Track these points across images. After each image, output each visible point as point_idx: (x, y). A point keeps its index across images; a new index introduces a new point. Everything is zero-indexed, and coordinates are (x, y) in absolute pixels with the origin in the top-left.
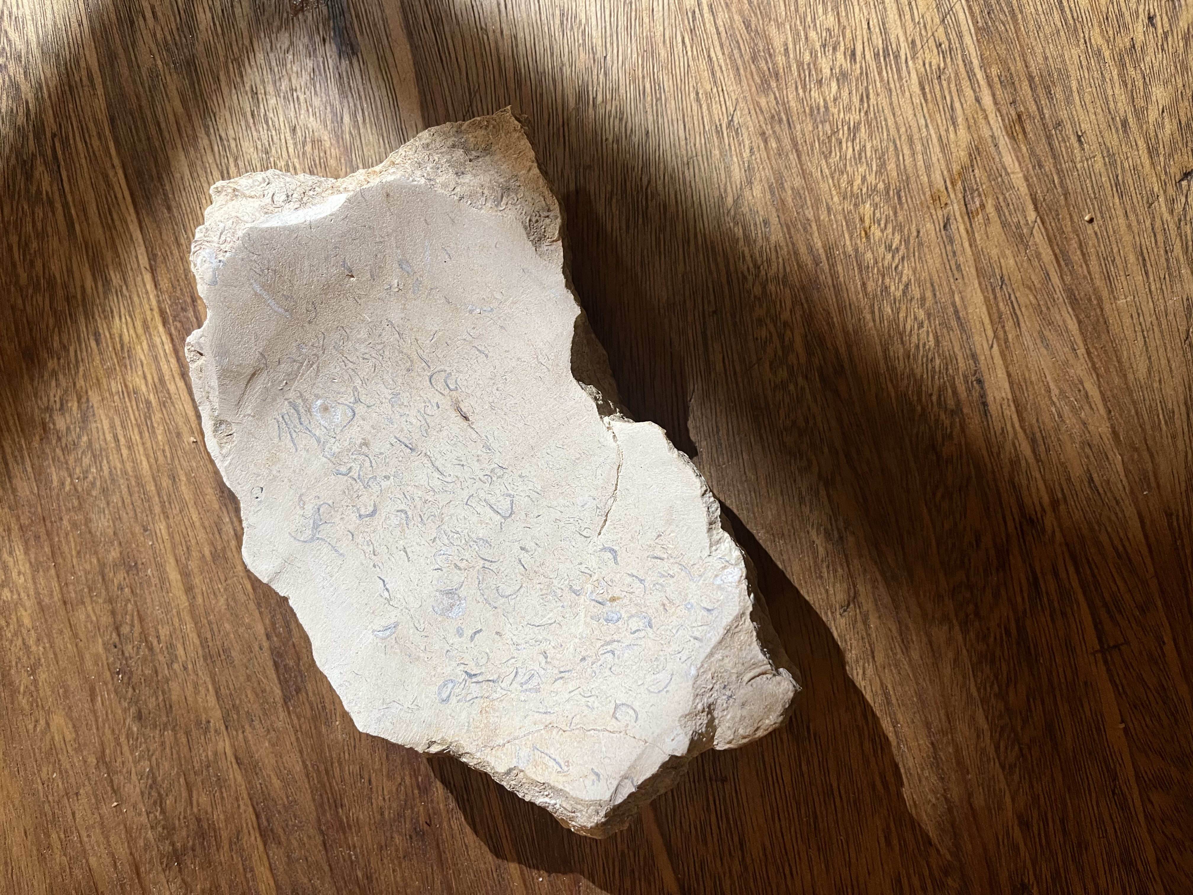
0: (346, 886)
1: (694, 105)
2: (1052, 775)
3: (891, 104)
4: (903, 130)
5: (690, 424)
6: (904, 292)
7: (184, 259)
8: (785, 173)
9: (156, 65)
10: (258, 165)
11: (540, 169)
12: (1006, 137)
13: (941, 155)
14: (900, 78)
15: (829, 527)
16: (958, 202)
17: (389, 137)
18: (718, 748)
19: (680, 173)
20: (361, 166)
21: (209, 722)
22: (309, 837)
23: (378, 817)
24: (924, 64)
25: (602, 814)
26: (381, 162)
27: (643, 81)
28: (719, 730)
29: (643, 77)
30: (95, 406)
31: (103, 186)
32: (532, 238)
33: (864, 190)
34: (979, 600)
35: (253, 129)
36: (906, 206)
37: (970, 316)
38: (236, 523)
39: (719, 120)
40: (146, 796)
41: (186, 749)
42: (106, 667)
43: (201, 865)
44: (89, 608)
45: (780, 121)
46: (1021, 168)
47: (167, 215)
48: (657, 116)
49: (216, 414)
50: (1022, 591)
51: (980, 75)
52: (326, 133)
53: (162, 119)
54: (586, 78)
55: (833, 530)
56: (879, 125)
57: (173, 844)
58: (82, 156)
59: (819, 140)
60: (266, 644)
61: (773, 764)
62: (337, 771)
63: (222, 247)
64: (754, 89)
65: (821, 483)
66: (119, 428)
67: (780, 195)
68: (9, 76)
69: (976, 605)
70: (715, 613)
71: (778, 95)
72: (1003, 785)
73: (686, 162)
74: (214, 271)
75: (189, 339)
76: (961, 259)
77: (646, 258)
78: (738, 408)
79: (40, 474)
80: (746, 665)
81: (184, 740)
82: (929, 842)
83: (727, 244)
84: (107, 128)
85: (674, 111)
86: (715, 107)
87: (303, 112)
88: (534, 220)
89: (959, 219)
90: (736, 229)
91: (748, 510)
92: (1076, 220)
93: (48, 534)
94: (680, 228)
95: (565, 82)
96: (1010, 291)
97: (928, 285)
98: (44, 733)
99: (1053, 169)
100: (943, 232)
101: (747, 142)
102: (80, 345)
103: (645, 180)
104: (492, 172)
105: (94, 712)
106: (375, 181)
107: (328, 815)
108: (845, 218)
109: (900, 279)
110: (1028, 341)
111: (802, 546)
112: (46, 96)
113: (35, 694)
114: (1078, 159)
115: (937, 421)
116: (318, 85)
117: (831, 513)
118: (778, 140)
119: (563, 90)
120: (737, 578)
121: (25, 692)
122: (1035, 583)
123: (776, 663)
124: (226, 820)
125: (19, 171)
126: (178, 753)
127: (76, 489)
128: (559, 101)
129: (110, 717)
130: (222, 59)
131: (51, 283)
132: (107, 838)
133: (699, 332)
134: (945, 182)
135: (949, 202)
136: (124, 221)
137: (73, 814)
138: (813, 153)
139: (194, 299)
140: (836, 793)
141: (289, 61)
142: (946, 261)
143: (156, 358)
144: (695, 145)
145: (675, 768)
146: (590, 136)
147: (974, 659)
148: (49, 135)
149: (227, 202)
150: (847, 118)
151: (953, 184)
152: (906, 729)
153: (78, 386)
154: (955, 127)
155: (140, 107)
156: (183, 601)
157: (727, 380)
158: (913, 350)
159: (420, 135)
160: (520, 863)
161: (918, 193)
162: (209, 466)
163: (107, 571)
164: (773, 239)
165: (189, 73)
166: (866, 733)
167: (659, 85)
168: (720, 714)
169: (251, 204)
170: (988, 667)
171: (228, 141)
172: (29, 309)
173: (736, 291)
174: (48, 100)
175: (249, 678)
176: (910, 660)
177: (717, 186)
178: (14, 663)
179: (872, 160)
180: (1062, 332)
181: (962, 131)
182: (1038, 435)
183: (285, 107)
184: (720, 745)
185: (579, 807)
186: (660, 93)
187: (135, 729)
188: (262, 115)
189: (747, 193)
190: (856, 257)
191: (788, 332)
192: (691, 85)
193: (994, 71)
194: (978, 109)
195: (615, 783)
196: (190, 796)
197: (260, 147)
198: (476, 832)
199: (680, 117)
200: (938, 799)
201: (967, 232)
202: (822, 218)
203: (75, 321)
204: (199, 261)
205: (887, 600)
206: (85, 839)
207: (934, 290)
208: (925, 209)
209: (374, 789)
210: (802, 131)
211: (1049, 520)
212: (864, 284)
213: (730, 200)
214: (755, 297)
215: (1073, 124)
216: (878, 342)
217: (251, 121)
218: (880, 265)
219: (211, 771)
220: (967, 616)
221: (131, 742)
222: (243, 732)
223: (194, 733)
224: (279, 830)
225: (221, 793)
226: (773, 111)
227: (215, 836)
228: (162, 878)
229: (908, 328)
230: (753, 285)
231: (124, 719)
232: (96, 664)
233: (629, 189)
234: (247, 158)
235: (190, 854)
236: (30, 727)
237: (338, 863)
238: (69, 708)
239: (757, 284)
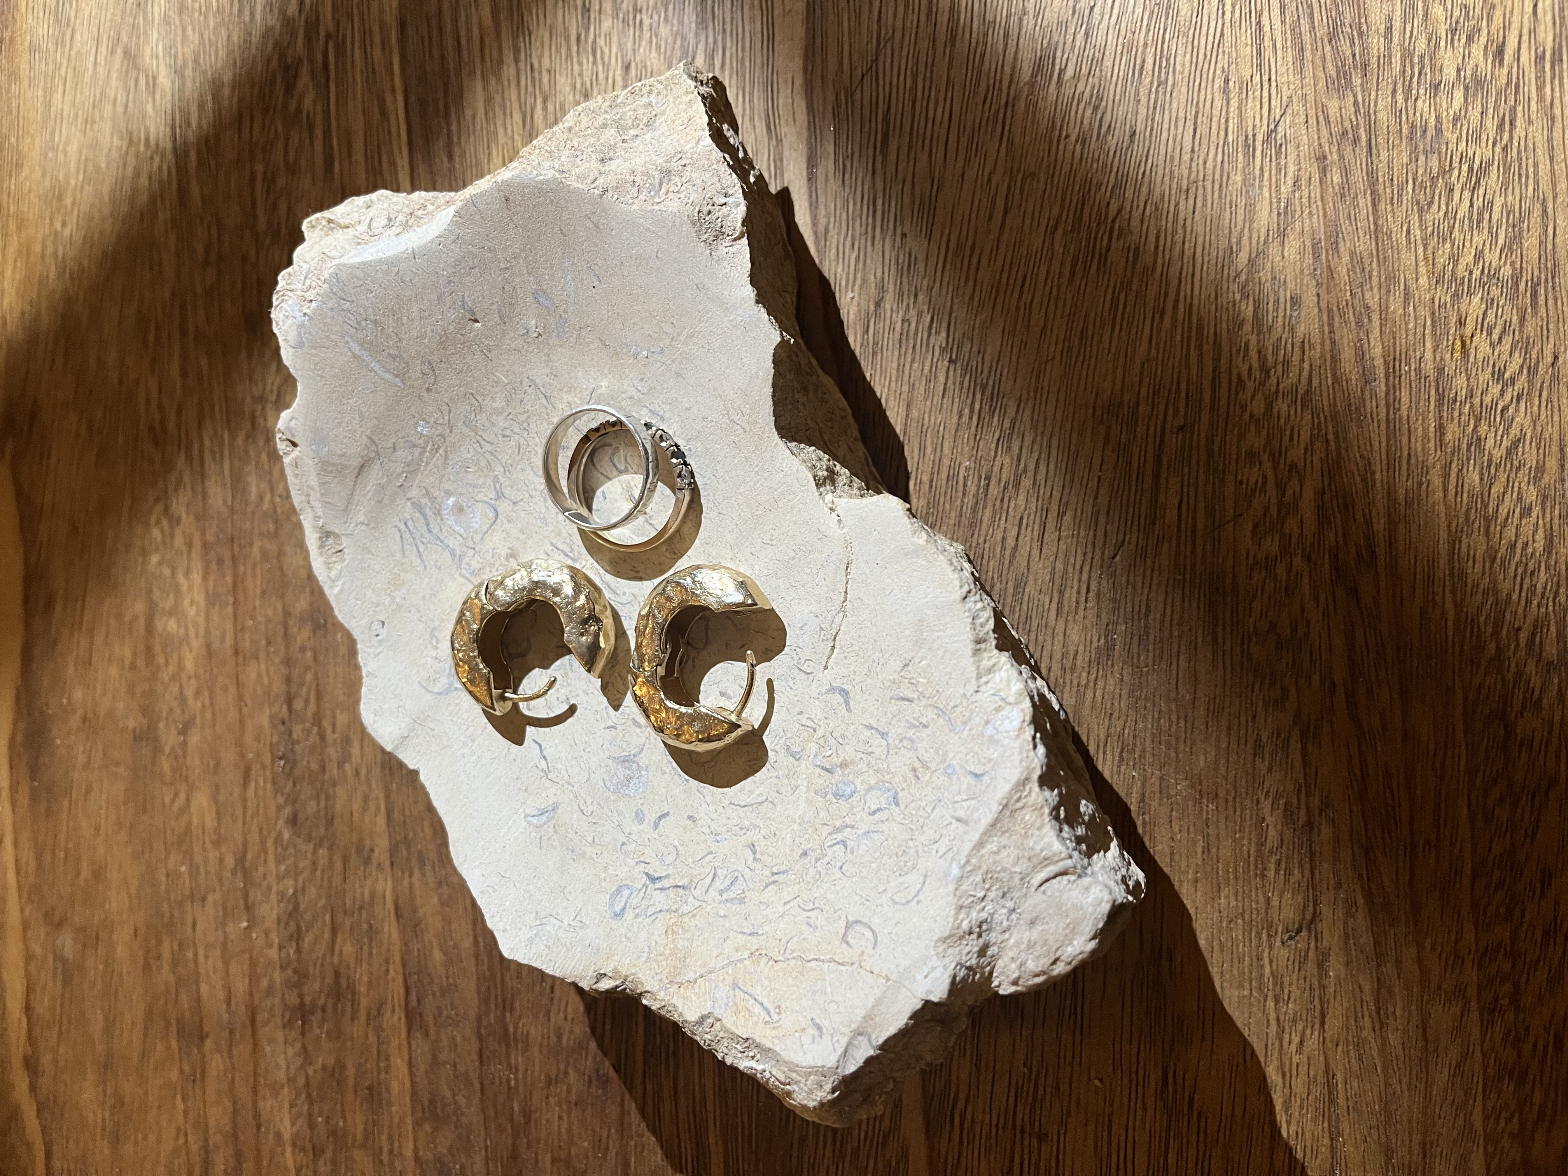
0: (496, 1117)
1: (1217, 98)
3: (1550, 140)
6: (1509, 452)
8: (1346, 227)
15: (1295, 802)
17: (751, 94)
19: (1173, 203)
21: (372, 850)
22: (464, 1038)
23: (553, 1039)
27: (1144, 53)
29: (1146, 45)
31: (376, 109)
33: (1477, 273)
34: (1524, 979)
35: (575, 60)
36: (1543, 310)
39: (1254, 126)
40: (283, 924)
41: (340, 879)
42: (268, 747)
43: (329, 1036)
44: (263, 667)
45: (1356, 141)
48: (1155, 108)
53: (463, 33)
54: (1055, 38)
55: (1299, 808)
56: (1523, 172)
57: (301, 996)
58: (358, 68)
59: (1415, 180)
61: (1123, 1138)
64: (1321, 84)
65: (1296, 733)
67: (1328, 261)
69: (1516, 987)
71: (1360, 99)
73: (1184, 188)
77: (1091, 327)
78: (1187, 585)
79: (238, 482)
81: (338, 865)
83: (1224, 326)
84: (394, 35)
85: (1182, 106)
86: (1252, 106)
87: (644, 43)
90: (1243, 305)
91: (1169, 745)
93: (234, 559)
94: (1153, 291)
95: (1021, 40)
97: (1555, 448)
98: (182, 811)
101: (1292, 168)
103: (1114, 207)
105: (244, 800)
107: (492, 1016)
108: (1433, 313)
109: (1507, 430)
111: (1243, 820)
113: (181, 760)
115: (1519, 674)
116: (671, 7)
117: (1302, 780)
118: (1346, 172)
119: (1016, 53)
121: (170, 754)
124: (370, 984)
125: (279, 78)
126: (330, 881)
127: (275, 511)
128: (1008, 69)
129: (261, 810)
132: (226, 964)
133: (1150, 454)
136: (393, 164)
137: (194, 924)
138: (1400, 201)
144: (1205, 163)
146: (1042, 128)
147: (1491, 1071)
148: (322, 34)
150: (1470, 153)
152: (1349, 1149)
155: (440, 11)
157: (1179, 537)
158: (1503, 550)
163: (291, 623)
164: (1301, 330)
167: (1168, 60)
170: (1512, 1088)
171: (540, 73)
173: (1224, 402)
176: (1383, 1044)
177: (1226, 231)
178: (164, 714)
179: (1499, 227)
183: (623, 32)
185: (794, 1076)
186: (1167, 73)
187: (286, 835)
188: (590, 41)
189: (1274, 250)
190: (1437, 380)
191: (1295, 482)
192: (1219, 65)
196: (333, 941)
197: (578, 86)
199: (1191, 117)
202: (1392, 308)
205: (1366, 939)
206: (201, 959)
209: (556, 1001)
210: (1390, 162)
212: (1441, 429)
213: (1243, 258)
214: (1251, 416)
216: (1444, 525)
217: (574, 48)
218: (1477, 401)
219: (364, 915)
220: (1496, 1000)
221: (279, 850)
222: (411, 876)
223: (354, 860)
224: (429, 1018)
225: (371, 947)
226: (1347, 124)
227: (353, 1001)
228: (279, 1035)
229: (1503, 512)
230: (1253, 397)
231: (277, 819)
232: (258, 740)
233: (1086, 217)
234: (560, 98)
235: (319, 1014)
236: (167, 800)
237: (492, 1083)
238: (217, 788)
239: (1259, 396)
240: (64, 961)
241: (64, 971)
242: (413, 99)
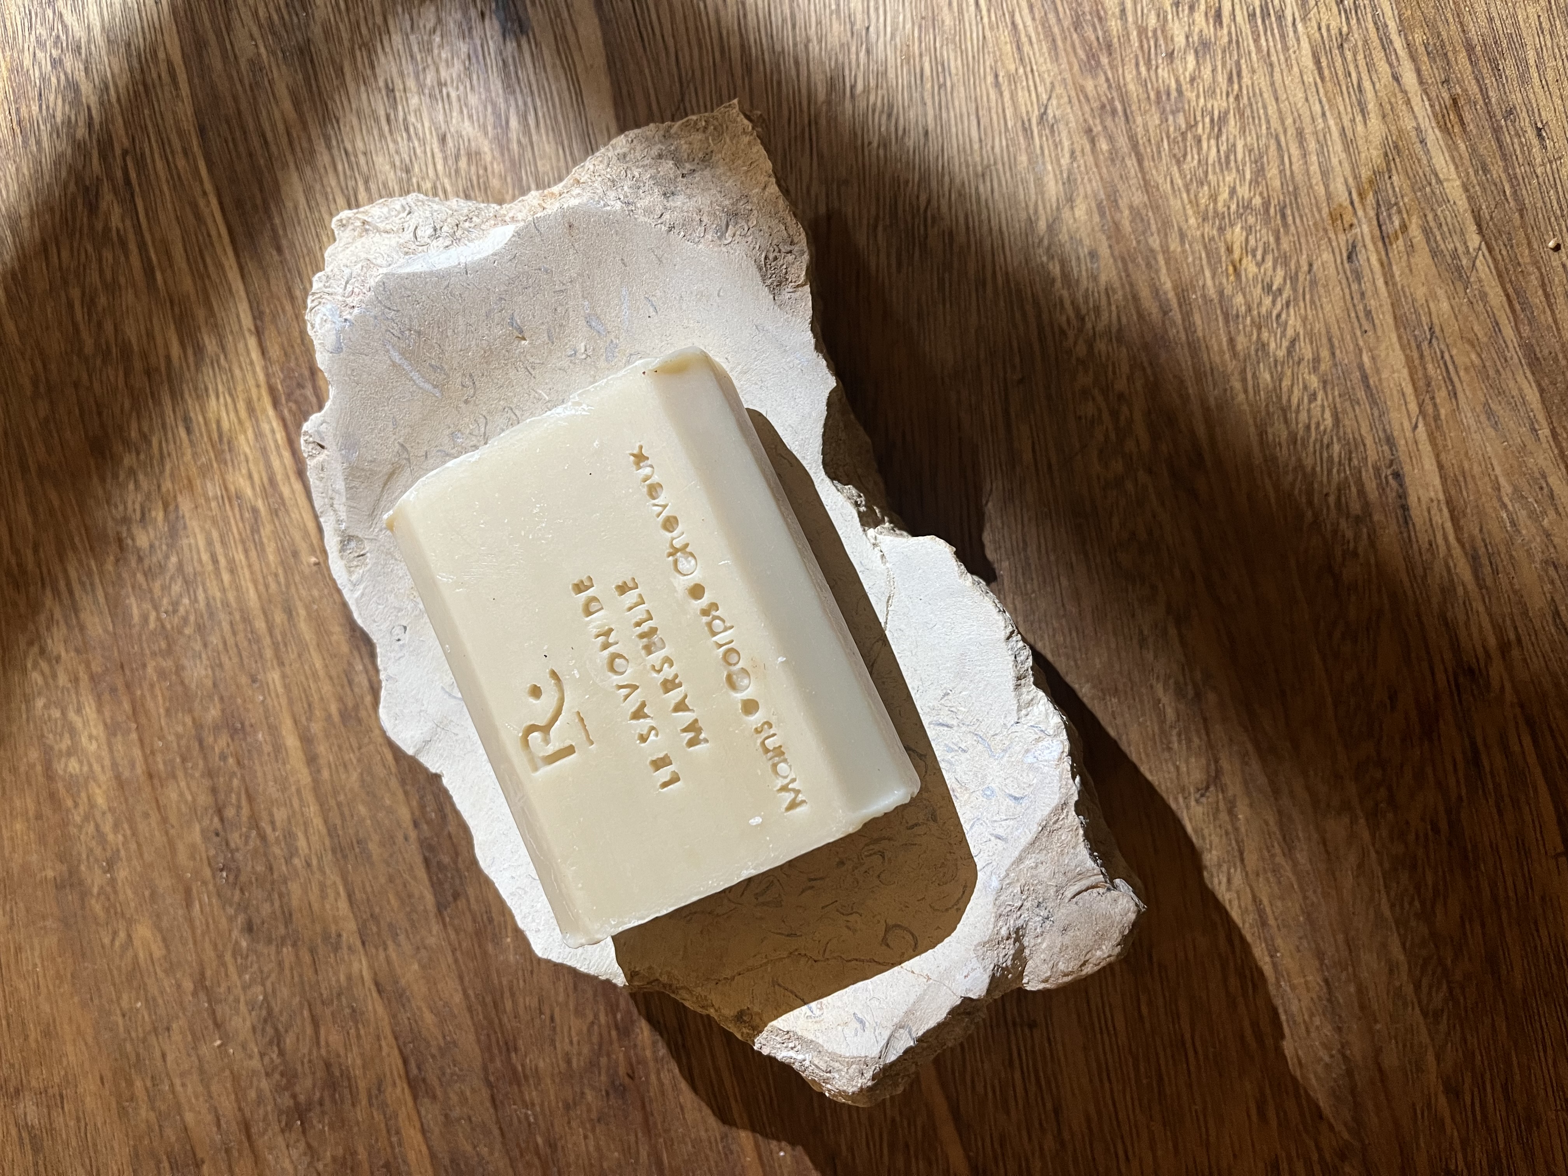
0: (522, 1155)
1: (991, 93)
2: (1493, 1025)
3: (1273, 84)
4: (1289, 121)
5: (987, 537)
6: (1289, 352)
7: (299, 318)
8: (1121, 187)
9: (259, 55)
10: (397, 188)
11: (779, 186)
12: (1437, 131)
13: (1343, 156)
14: (1286, 48)
15: (1181, 679)
16: (1369, 221)
17: (571, 147)
18: (1028, 988)
19: (973, 188)
20: (533, 186)
21: (339, 936)
22: (473, 1091)
23: (563, 1066)
24: (1320, 29)
25: (869, 1074)
26: (561, 179)
27: (920, 61)
28: (1030, 963)
29: (921, 55)
30: (187, 515)
31: (191, 217)
32: (769, 282)
33: (1233, 207)
34: (1394, 782)
35: (389, 139)
36: (1292, 229)
37: (1385, 384)
38: (372, 672)
39: (1028, 113)
40: (259, 1032)
41: (311, 972)
42: (205, 862)
43: (332, 1127)
44: (183, 784)
45: (1114, 112)
46: (1458, 173)
47: (276, 257)
48: (940, 109)
49: (343, 527)
50: (1455, 770)
51: (1398, 43)
52: (486, 142)
53: (267, 129)
54: (840, 57)
55: (1186, 684)
56: (1256, 115)
57: (294, 1096)
58: (163, 179)
59: (1168, 137)
60: (413, 834)
61: (1100, 1005)
62: (509, 1005)
63: (349, 300)
64: (1076, 67)
65: (1171, 619)
66: (218, 546)
67: (1112, 217)
68: (66, 74)
69: (1390, 789)
70: (1025, 802)
71: (1110, 75)
72: (1425, 1038)
73: (980, 173)
74: (339, 333)
75: (306, 426)
76: (1373, 303)
77: (924, 307)
78: (1054, 515)
79: (116, 607)
80: (1069, 875)
81: (307, 958)
82: (1319, 1115)
83: (1039, 286)
84: (195, 143)
85: (963, 103)
86: (1022, 97)
87: (455, 114)
88: (771, 256)
89: (1370, 246)
90: (1051, 266)
91: (1068, 657)
92: (1535, 246)
93: (128, 686)
94: (972, 265)
95: (811, 64)
96: (1443, 347)
97: (1324, 340)
98: (124, 948)
99: (1503, 176)
100: (1347, 266)
101: (1066, 143)
102: (166, 435)
103: (923, 198)
104: (713, 192)
105: (191, 921)
106: (553, 207)
107: (497, 1061)
108: (1205, 247)
109: (1284, 332)
110: (1468, 418)
111: (1143, 705)
112: (114, 99)
113: (112, 897)
114: (1538, 160)
115: (1335, 532)
116: (475, 77)
117: (1184, 660)
118: (1111, 139)
119: (809, 77)
120: (1056, 755)
121: (99, 894)
122: (1475, 760)
123: (1111, 872)
124: (364, 1066)
125: (80, 201)
126: (301, 977)
127: (163, 626)
128: (804, 91)
129: (212, 926)
130: (346, 44)
131: (126, 352)
132: (207, 1087)
133: (999, 409)
134: (1350, 194)
135: (1355, 221)
136: (220, 266)
137: (164, 1056)
138: (1160, 158)
139: (314, 371)
140: (1189, 1044)
141: (435, 45)
142: (1350, 306)
143: (264, 451)
144: (993, 148)
145: (969, 1014)
146: (846, 139)
147: (1387, 865)
148: (118, 152)
149: (354, 239)
150: (1209, 106)
151: (1361, 195)
152: (1288, 960)
153: (164, 489)
154: (1364, 116)
155: (239, 113)
156: (304, 776)
157: (1038, 476)
158: (1301, 433)
159: (613, 142)
160: (754, 1130)
161: (1312, 211)
162: (336, 596)
163: (205, 734)
164: (1103, 279)
165: (303, 65)
166: (1232, 964)
167: (943, 65)
168: (1032, 943)
169: (387, 242)
170: (1407, 875)
171: (356, 156)
172: (96, 385)
173: (1051, 351)
174: (116, 105)
175: (391, 879)
176: (1294, 865)
177: (1023, 205)
178: (84, 856)
179: (1244, 165)
180: (1517, 404)
181: (1374, 121)
182: (1482, 551)
183: (432, 108)
184: (1032, 983)
185: (837, 1065)
186: (945, 77)
187: (244, 944)
188: (401, 119)
189: (1066, 214)
190: (1220, 302)
191: (1125, 409)
192: (988, 65)
193: (1418, 37)
194: (1397, 90)
195: (886, 1034)
196: (317, 1034)
197: (398, 163)
198: (695, 1089)
199: (973, 111)
200: (1332, 1056)
201: (1382, 264)
202: (1172, 248)
203: (158, 402)
204: (318, 321)
205: (1262, 780)
206: (179, 1088)
207: (1332, 346)
208: (1321, 233)
209: (558, 1029)
210: (1145, 125)
211: (1496, 670)
212: (1232, 341)
213: (1042, 225)
214: (1078, 359)
215: (1530, 112)
216: (1251, 422)
217: (386, 128)
218: (1255, 313)
219: (344, 1000)
220: (1377, 805)
221: (239, 961)
222: (385, 949)
223: (322, 949)
224: (433, 1080)
225: (357, 1029)
226: (1104, 99)
227: (350, 1087)
228: (280, 1141)
229: (1295, 401)
230: (1075, 343)
231: (230, 931)
232: (192, 857)
233: (900, 212)
234: (381, 178)
235: (318, 1109)
236: (107, 941)
237: (511, 1125)
238: (158, 916)
239: (1081, 341)
240: (30, 1129)
241: (33, 1138)
242: (227, 200)
